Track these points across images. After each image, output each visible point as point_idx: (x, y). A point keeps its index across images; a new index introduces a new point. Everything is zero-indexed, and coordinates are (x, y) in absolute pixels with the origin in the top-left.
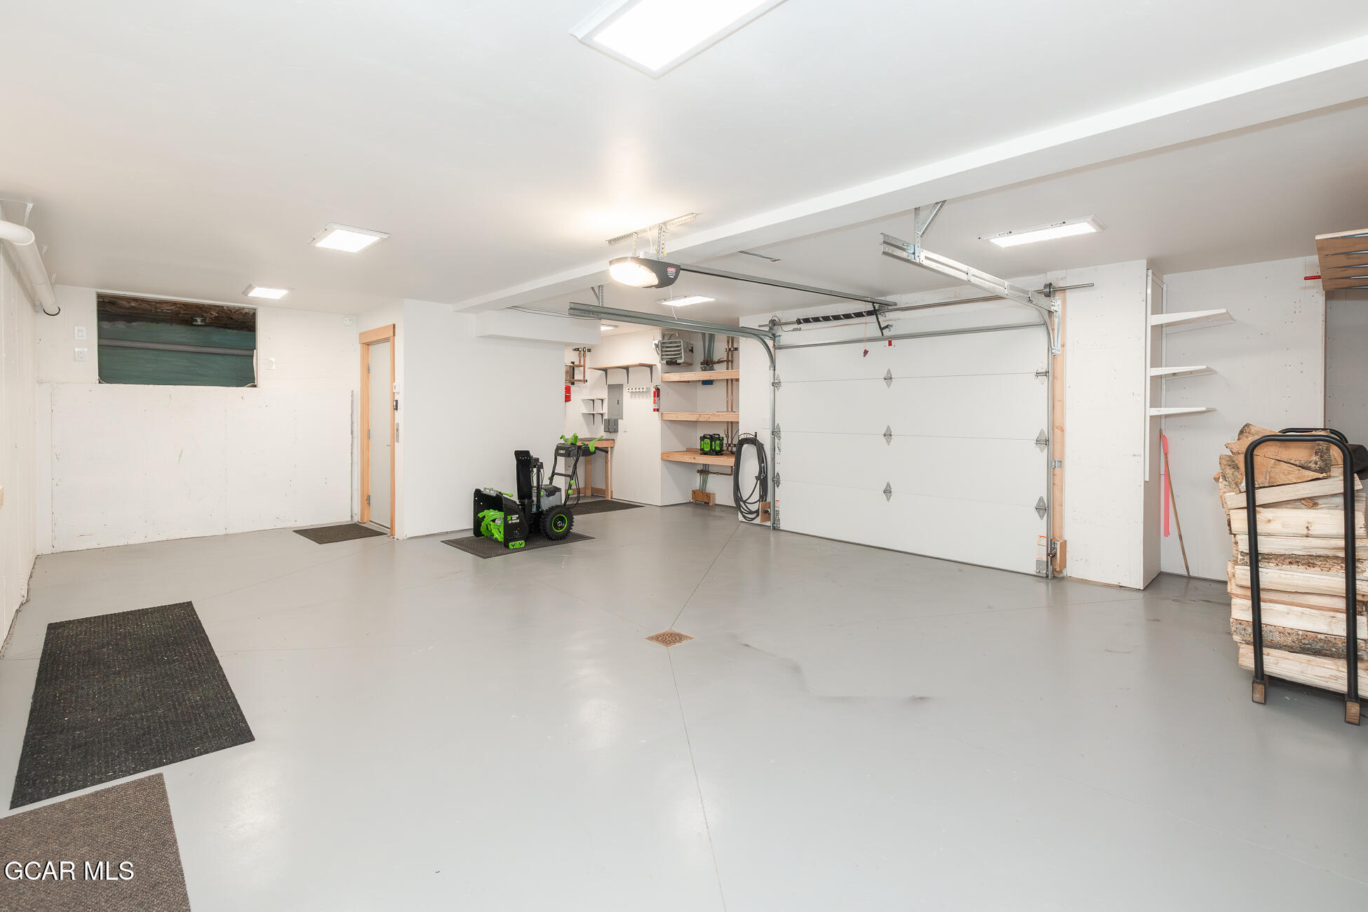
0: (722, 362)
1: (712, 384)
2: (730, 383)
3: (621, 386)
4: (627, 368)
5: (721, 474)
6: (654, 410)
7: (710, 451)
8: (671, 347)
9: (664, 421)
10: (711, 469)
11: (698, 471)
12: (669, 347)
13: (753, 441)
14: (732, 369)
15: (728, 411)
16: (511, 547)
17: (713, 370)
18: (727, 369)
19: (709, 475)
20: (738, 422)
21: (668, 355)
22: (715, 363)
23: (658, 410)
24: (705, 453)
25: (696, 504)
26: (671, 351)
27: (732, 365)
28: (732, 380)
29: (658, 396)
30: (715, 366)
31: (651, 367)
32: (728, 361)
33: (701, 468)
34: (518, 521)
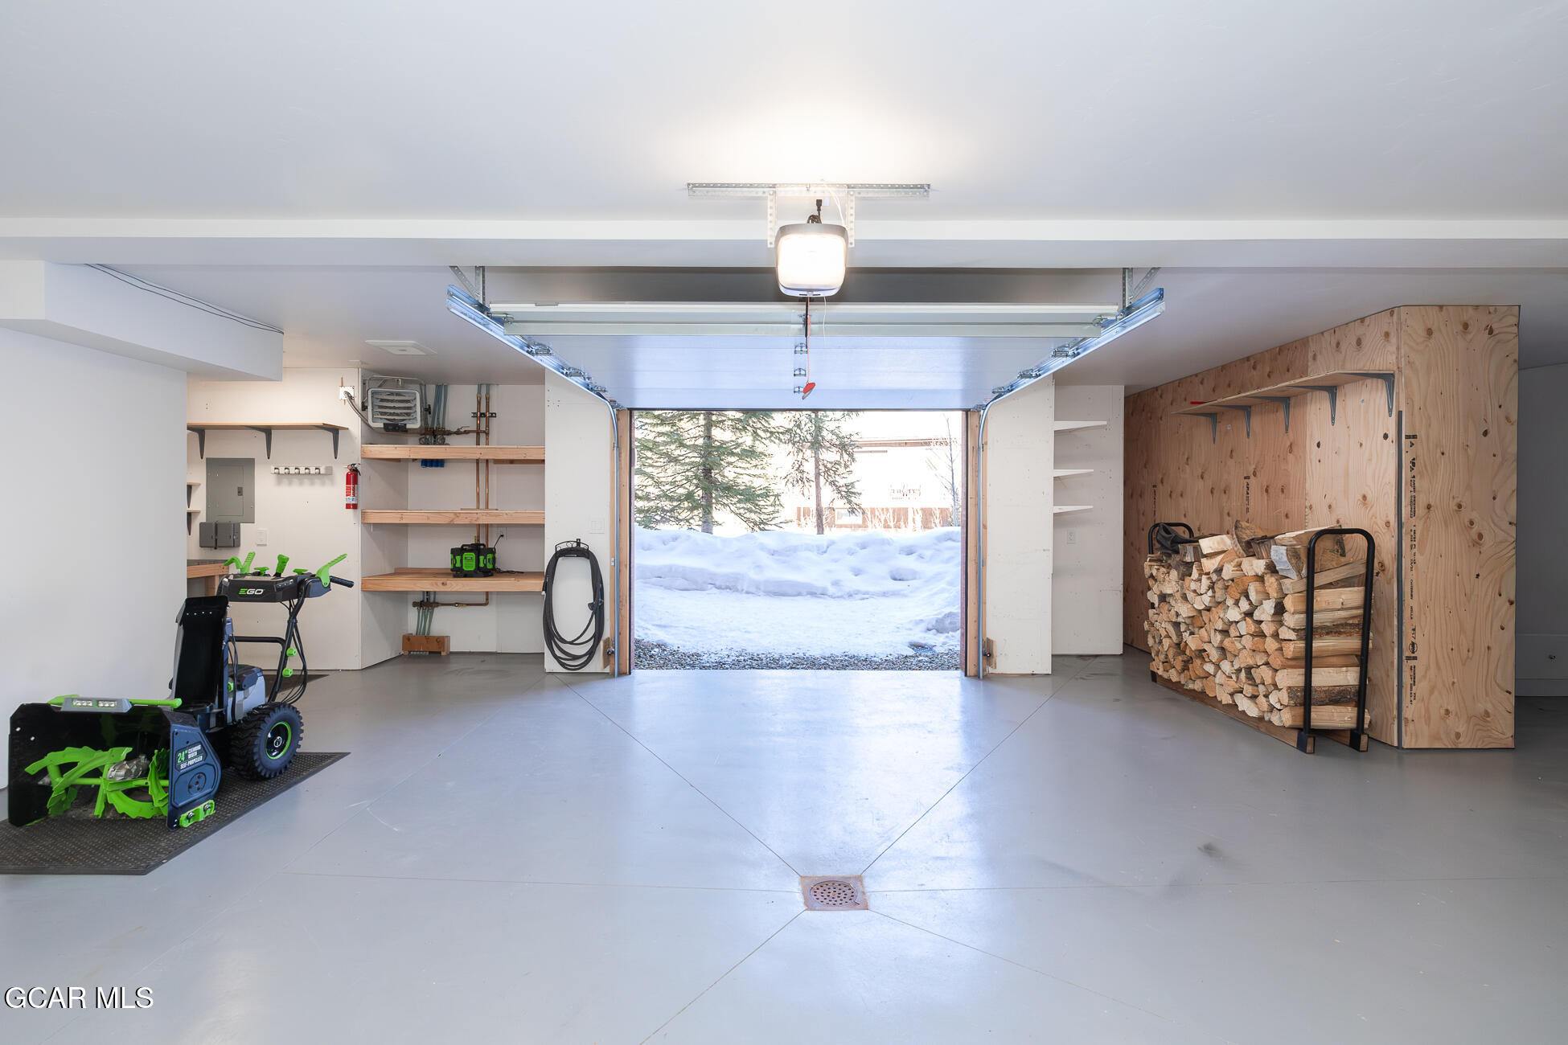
0: (466, 432)
1: (442, 466)
2: (482, 466)
3: (249, 463)
4: (267, 430)
5: (468, 605)
6: (348, 506)
7: (474, 571)
8: (392, 401)
9: (366, 525)
10: (439, 599)
11: (415, 604)
12: (388, 401)
13: (578, 551)
14: (487, 444)
15: (478, 508)
16: (185, 824)
17: (443, 443)
18: (478, 443)
19: (436, 610)
20: (544, 525)
21: (385, 414)
22: (449, 433)
23: (355, 507)
24: (467, 575)
25: (410, 656)
26: (394, 408)
27: (487, 439)
28: (487, 461)
29: (355, 482)
30: (448, 439)
31: (335, 431)
32: (478, 432)
33: (419, 598)
34: (201, 758)
